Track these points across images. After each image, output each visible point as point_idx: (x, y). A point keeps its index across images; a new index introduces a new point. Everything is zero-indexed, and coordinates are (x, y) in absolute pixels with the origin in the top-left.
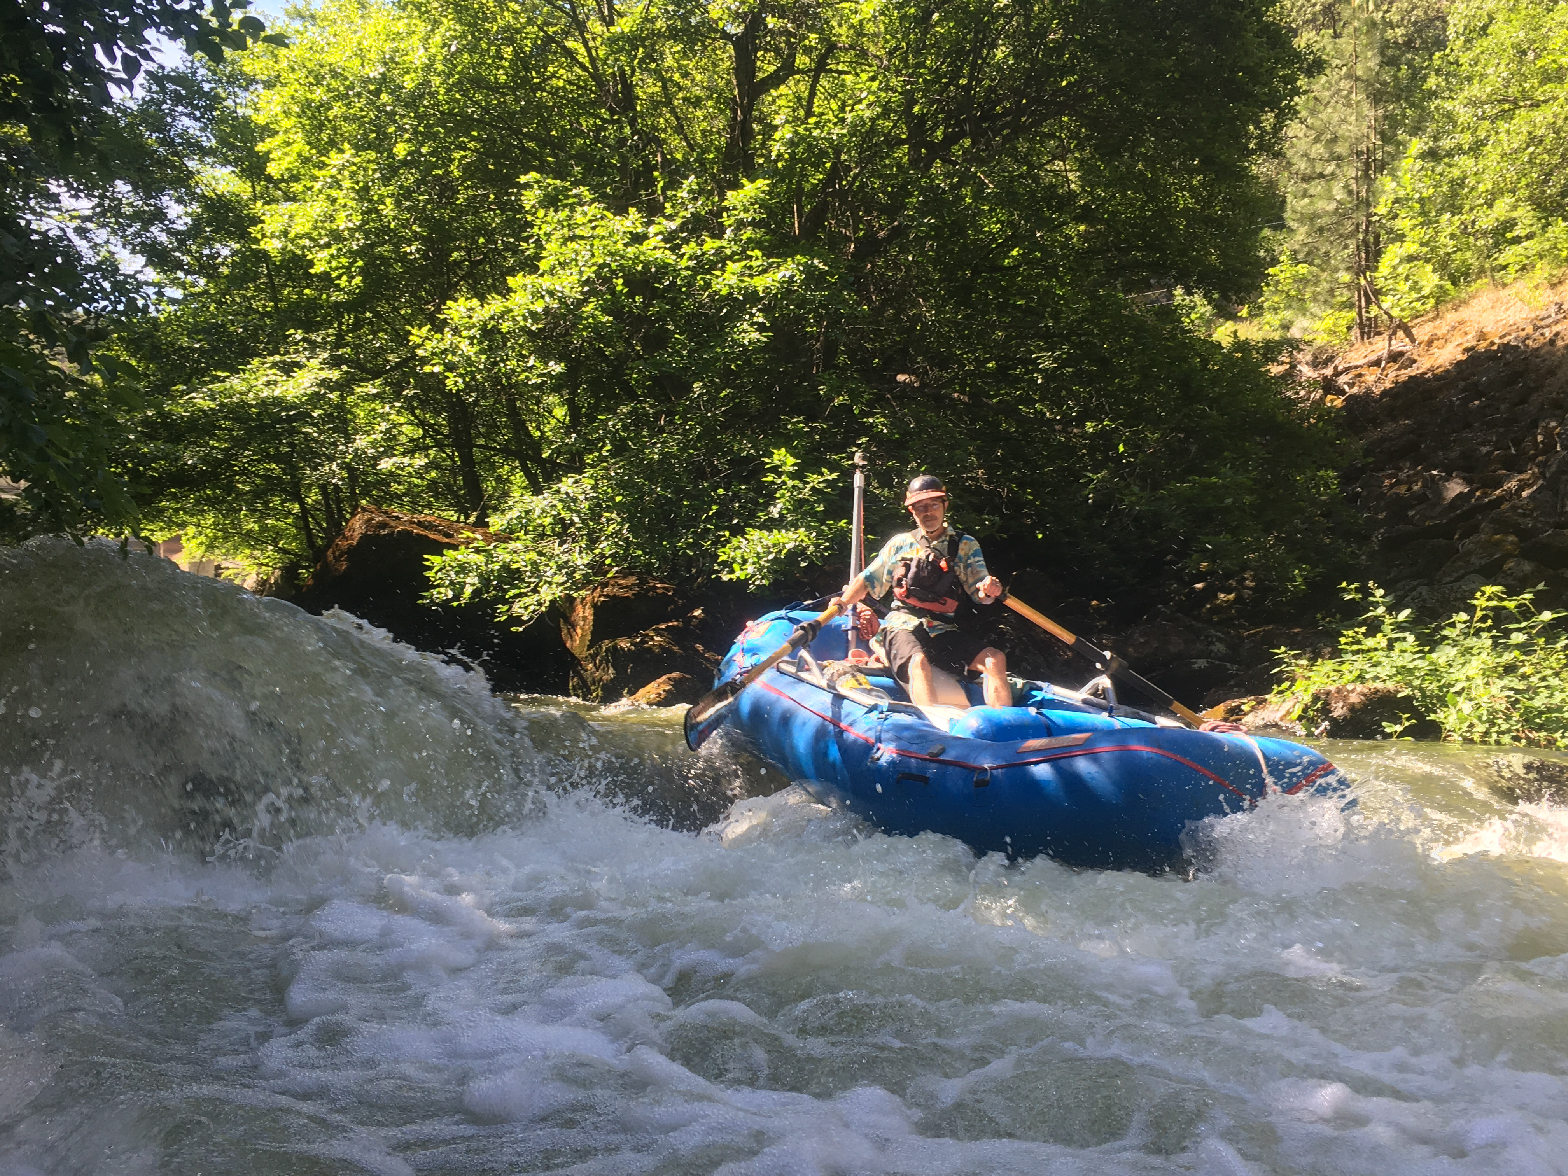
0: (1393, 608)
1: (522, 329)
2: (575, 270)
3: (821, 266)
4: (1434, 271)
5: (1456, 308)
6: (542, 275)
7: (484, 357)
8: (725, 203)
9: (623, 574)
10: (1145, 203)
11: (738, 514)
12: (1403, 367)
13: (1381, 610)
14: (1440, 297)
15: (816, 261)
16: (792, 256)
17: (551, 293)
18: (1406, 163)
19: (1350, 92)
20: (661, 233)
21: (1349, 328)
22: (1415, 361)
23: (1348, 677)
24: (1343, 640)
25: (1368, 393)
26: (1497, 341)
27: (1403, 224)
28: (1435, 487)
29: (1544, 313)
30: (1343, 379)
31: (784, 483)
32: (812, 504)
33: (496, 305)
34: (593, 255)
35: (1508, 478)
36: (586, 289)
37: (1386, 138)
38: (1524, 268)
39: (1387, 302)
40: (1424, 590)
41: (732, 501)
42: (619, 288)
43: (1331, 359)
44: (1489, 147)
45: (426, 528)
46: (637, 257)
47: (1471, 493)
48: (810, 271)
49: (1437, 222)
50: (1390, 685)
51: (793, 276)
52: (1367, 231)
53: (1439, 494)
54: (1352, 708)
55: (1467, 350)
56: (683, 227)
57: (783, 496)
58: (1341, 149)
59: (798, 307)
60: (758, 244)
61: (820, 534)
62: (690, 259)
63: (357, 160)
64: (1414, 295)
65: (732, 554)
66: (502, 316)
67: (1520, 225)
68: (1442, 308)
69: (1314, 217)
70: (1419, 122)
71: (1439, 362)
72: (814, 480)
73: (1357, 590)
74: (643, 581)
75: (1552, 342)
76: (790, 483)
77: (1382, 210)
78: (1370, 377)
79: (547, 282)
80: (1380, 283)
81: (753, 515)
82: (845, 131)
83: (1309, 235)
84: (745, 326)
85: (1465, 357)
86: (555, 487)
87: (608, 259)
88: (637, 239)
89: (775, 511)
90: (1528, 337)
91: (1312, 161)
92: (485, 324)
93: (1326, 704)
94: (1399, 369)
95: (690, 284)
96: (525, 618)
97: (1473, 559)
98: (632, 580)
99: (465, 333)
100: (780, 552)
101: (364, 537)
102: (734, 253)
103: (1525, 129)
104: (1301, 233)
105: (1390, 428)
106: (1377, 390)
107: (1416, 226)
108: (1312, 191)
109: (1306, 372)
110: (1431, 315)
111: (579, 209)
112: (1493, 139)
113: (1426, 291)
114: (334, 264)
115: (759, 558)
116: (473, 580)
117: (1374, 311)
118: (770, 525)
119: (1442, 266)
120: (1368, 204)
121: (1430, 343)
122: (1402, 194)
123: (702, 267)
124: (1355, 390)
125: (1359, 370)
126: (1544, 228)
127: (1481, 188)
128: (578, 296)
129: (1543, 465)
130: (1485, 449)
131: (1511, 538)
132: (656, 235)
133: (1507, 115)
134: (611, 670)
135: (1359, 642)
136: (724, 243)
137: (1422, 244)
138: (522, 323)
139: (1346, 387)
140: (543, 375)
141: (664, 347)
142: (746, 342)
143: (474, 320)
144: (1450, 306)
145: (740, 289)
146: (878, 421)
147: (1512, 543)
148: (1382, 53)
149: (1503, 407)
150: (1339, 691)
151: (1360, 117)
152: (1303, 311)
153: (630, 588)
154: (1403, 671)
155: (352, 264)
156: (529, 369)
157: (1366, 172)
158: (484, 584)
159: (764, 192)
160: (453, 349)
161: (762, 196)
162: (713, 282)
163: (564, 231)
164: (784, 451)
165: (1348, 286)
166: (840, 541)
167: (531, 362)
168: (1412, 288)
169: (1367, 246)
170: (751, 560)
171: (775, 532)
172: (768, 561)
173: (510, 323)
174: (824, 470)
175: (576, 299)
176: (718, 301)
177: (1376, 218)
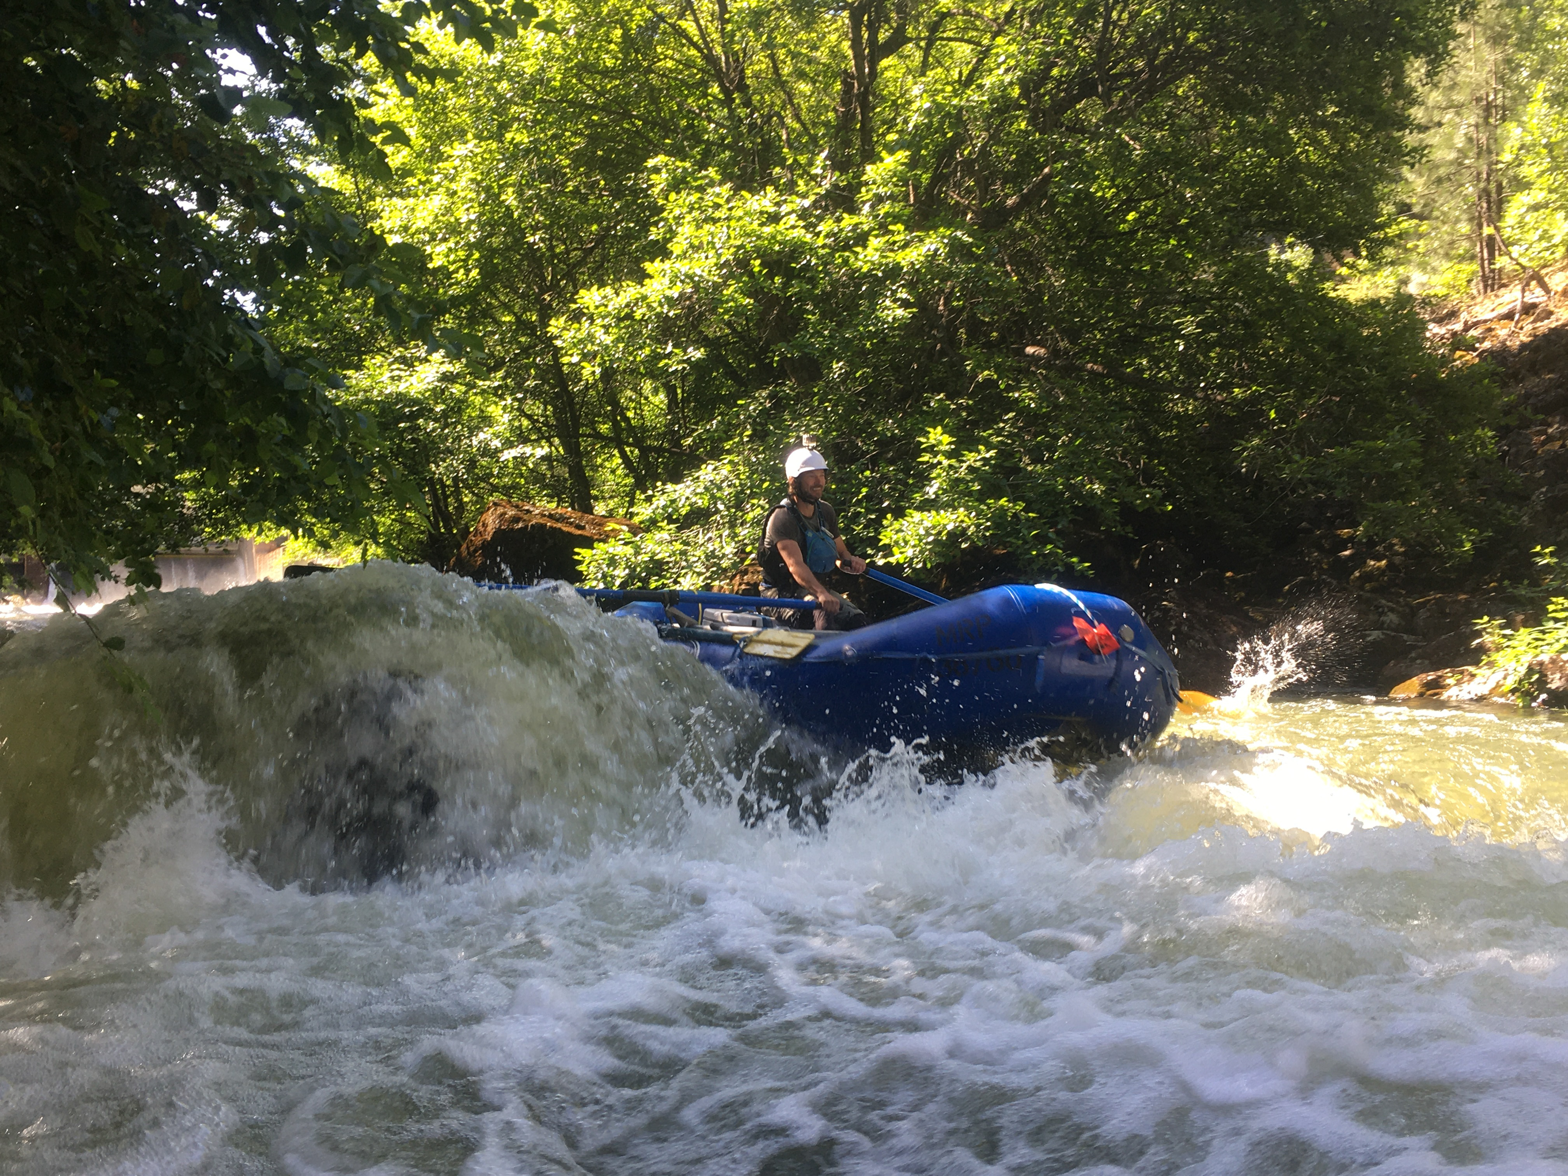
1: (658, 315)
2: (712, 253)
3: (966, 238)
6: (677, 259)
7: (621, 345)
8: (864, 178)
11: (888, 496)
12: (1540, 319)
15: (959, 233)
16: (935, 228)
17: (689, 278)
18: (1532, 108)
19: (1470, 36)
20: (793, 211)
21: (1469, 281)
22: (1551, 313)
24: (1551, 608)
25: (1505, 348)
27: (1528, 171)
30: (1472, 334)
31: (940, 463)
32: (967, 483)
33: (631, 291)
34: (729, 237)
36: (724, 271)
37: (1505, 81)
39: (1515, 251)
41: (880, 482)
42: (756, 269)
43: (1455, 313)
45: (557, 520)
46: (774, 237)
48: (955, 244)
51: (937, 250)
52: (1488, 180)
56: (815, 205)
57: (939, 475)
58: (1460, 96)
59: (942, 281)
60: (897, 218)
61: (979, 513)
62: (827, 236)
63: (479, 150)
64: (1544, 244)
65: (895, 537)
66: (637, 303)
70: (1542, 65)
72: (971, 458)
73: (1552, 553)
76: (946, 463)
77: (1506, 157)
78: (1502, 331)
79: (683, 267)
80: (1507, 233)
81: (906, 497)
82: (985, 98)
83: (1427, 185)
84: (888, 303)
86: (696, 474)
87: (745, 241)
88: (775, 218)
89: (931, 491)
92: (620, 311)
93: (1543, 675)
94: (1534, 321)
95: (826, 261)
100: (940, 533)
101: (498, 532)
102: (872, 229)
104: (1418, 186)
105: (1533, 383)
106: (1514, 344)
107: (1543, 172)
109: (1432, 328)
111: (709, 190)
113: (1556, 240)
114: (452, 257)
115: (920, 540)
116: (621, 573)
117: (1501, 262)
118: (927, 506)
120: (1490, 151)
121: (1565, 293)
122: (1528, 140)
123: (838, 244)
124: (1487, 345)
125: (1488, 325)
128: (716, 279)
132: (789, 214)
136: (863, 219)
137: (1551, 191)
138: (659, 309)
139: (1477, 343)
140: (684, 361)
141: (804, 328)
142: (890, 319)
143: (610, 308)
145: (881, 265)
146: (1026, 396)
150: (1553, 661)
151: (1482, 62)
152: (1422, 266)
155: (469, 256)
156: (669, 356)
157: (1486, 119)
158: (632, 576)
159: (903, 164)
160: (591, 338)
161: (900, 168)
162: (852, 260)
163: (695, 213)
164: (939, 429)
165: (1469, 238)
166: (999, 518)
167: (669, 348)
168: (1541, 238)
169: (1489, 195)
170: (912, 543)
171: (933, 513)
172: (927, 543)
173: (644, 310)
174: (981, 447)
175: (714, 283)
176: (856, 278)
177: (1500, 166)
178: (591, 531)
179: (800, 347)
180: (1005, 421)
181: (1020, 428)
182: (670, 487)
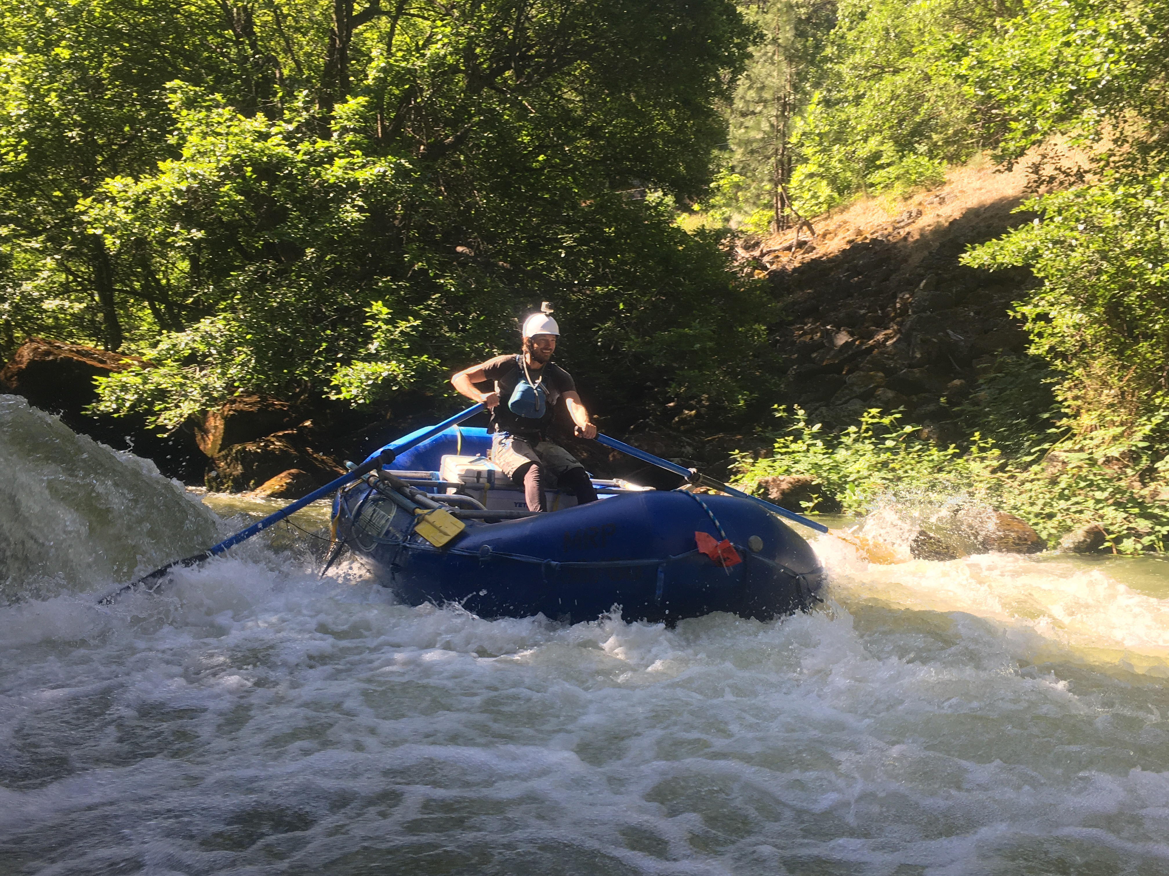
0: (809, 423)
1: (168, 202)
2: (213, 159)
3: (407, 164)
4: (828, 185)
5: (842, 211)
6: (185, 161)
7: (137, 224)
8: (333, 113)
9: (249, 394)
10: (635, 127)
11: (342, 349)
12: (807, 252)
13: (802, 424)
14: (831, 203)
15: (403, 161)
16: (385, 155)
17: (194, 176)
18: (811, 108)
19: (774, 54)
20: (281, 133)
21: (769, 222)
22: (814, 248)
23: (781, 470)
24: (776, 445)
25: (784, 270)
26: (869, 236)
27: (808, 151)
28: (829, 336)
29: (898, 219)
30: (766, 259)
31: (380, 327)
32: (399, 343)
33: (147, 183)
34: (228, 148)
35: (877, 332)
36: (222, 173)
37: (796, 88)
38: (886, 186)
39: (796, 205)
40: (824, 409)
41: (337, 339)
42: (248, 174)
43: (757, 244)
44: (865, 100)
45: (84, 355)
46: (263, 151)
47: (854, 341)
48: (399, 169)
49: (830, 150)
50: (807, 476)
51: (386, 171)
52: (783, 154)
53: (832, 342)
54: (783, 493)
55: (849, 242)
56: (298, 129)
57: (379, 337)
58: (767, 95)
59: (389, 195)
60: (358, 146)
61: (407, 365)
62: (305, 154)
63: (27, 60)
64: (814, 201)
65: (342, 380)
66: (152, 191)
67: (885, 156)
68: (832, 211)
69: (748, 142)
70: (820, 79)
71: (829, 250)
72: (403, 325)
73: (784, 410)
74: (263, 399)
75: (905, 239)
76: (384, 327)
77: (794, 140)
78: (785, 258)
79: (190, 167)
80: (792, 192)
81: (354, 351)
82: (425, 64)
83: (744, 155)
84: (348, 207)
85: (848, 247)
86: (196, 326)
87: (240, 152)
88: (264, 136)
89: (372, 348)
90: (889, 235)
91: (747, 102)
92: (138, 198)
93: (767, 489)
94: (804, 253)
95: (304, 173)
96: (169, 427)
97: (855, 388)
98: (255, 398)
99: (121, 204)
100: (377, 378)
101: (32, 363)
102: (339, 152)
103: (889, 89)
104: (739, 154)
105: (798, 295)
106: (790, 268)
107: (816, 152)
108: (747, 124)
109: (741, 253)
110: (824, 216)
111: (215, 110)
112: (868, 94)
113: (821, 199)
115: (362, 383)
116: (131, 397)
117: (787, 211)
118: (370, 358)
119: (833, 181)
120: (784, 135)
121: (824, 236)
122: (807, 129)
123: (313, 160)
124: (774, 267)
125: (777, 253)
126: (901, 158)
127: (859, 128)
128: (216, 179)
129: (900, 324)
130: (862, 312)
131: (881, 374)
132: (277, 134)
133: (877, 77)
134: (240, 467)
135: (787, 447)
136: (332, 144)
137: (820, 166)
138: (169, 198)
139: (768, 265)
140: (187, 239)
141: (284, 221)
142: (348, 220)
143: (130, 194)
144: (837, 210)
145: (344, 179)
146: (449, 282)
147: (881, 378)
148: (796, 29)
149: (873, 283)
150: (774, 480)
151: (781, 73)
152: (739, 209)
153: (253, 404)
154: (816, 466)
155: (18, 143)
156: (175, 234)
157: (783, 112)
158: (140, 400)
159: (363, 106)
160: (112, 216)
161: (362, 109)
162: (323, 173)
163: (203, 127)
164: (380, 302)
165: (769, 192)
166: (421, 371)
167: (177, 229)
168: (813, 197)
169: (783, 165)
170: (356, 385)
171: (373, 363)
172: (368, 386)
173: (159, 197)
174: (411, 318)
175: (214, 181)
176: (327, 188)
177: (790, 146)
178: (110, 365)
179: (279, 235)
180: (433, 300)
181: (443, 305)
182: (173, 334)
